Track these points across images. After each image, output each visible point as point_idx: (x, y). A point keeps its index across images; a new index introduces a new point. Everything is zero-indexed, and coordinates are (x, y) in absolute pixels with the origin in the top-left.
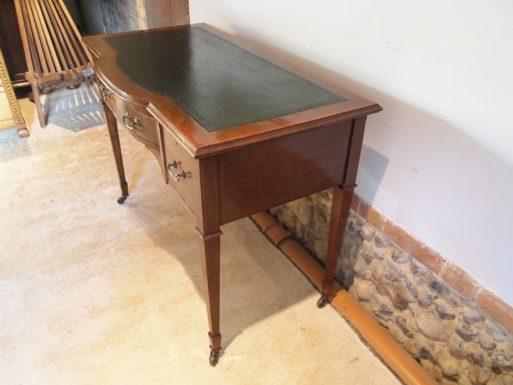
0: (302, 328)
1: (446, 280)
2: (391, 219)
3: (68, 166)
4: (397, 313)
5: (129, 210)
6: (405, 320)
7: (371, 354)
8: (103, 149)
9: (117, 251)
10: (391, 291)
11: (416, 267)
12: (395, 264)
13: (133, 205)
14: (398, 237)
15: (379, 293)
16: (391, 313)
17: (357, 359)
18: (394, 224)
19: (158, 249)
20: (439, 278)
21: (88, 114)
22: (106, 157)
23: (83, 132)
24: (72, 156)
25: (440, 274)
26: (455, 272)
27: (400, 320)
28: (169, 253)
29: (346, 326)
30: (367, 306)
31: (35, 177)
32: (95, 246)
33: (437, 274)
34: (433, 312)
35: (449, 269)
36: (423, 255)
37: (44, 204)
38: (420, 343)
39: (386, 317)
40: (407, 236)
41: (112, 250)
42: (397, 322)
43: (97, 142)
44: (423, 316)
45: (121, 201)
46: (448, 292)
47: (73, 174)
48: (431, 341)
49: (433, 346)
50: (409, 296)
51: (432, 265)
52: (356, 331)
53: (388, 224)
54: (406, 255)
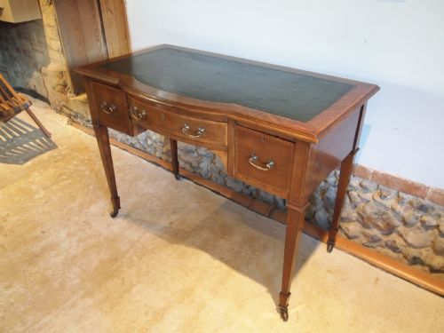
0: (328, 271)
1: (433, 201)
2: (377, 169)
3: (36, 197)
4: (385, 239)
5: (126, 221)
6: (395, 242)
7: (383, 273)
8: (61, 175)
9: (140, 259)
10: (380, 224)
11: (403, 199)
12: (384, 202)
13: (126, 216)
14: (386, 181)
15: (368, 228)
16: (380, 240)
17: (377, 279)
18: (381, 172)
19: (175, 246)
20: (426, 202)
21: (21, 146)
22: (70, 181)
23: (29, 163)
24: (33, 187)
25: (426, 199)
26: (439, 194)
27: (389, 243)
28: (188, 246)
29: (356, 259)
30: (356, 241)
31: (8, 215)
32: (116, 260)
33: (423, 199)
34: (418, 228)
35: (434, 192)
36: (411, 188)
37: (36, 237)
38: (410, 254)
39: (374, 245)
40: (395, 178)
41: (135, 258)
42: (387, 245)
43: (51, 170)
44: (411, 233)
45: (114, 215)
46: (433, 209)
47: (46, 203)
48: (418, 250)
49: (421, 253)
50: (396, 222)
51: (419, 193)
52: (364, 260)
53: (375, 174)
54: (394, 192)
